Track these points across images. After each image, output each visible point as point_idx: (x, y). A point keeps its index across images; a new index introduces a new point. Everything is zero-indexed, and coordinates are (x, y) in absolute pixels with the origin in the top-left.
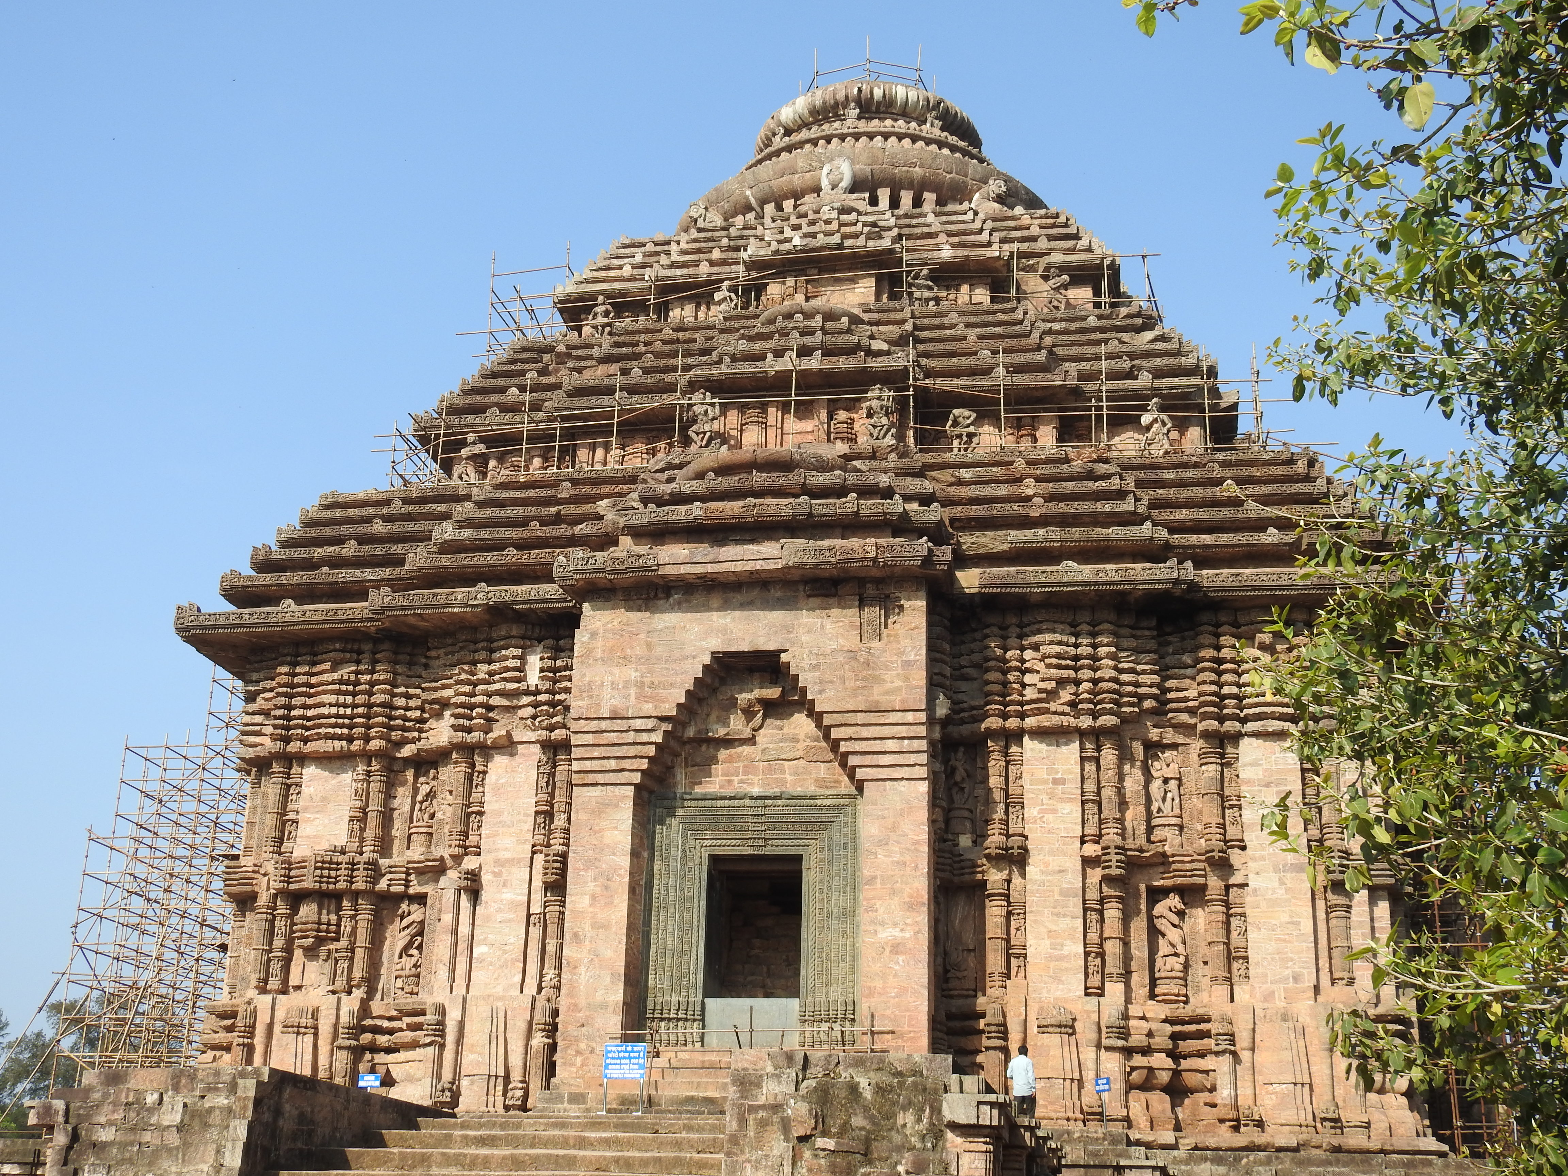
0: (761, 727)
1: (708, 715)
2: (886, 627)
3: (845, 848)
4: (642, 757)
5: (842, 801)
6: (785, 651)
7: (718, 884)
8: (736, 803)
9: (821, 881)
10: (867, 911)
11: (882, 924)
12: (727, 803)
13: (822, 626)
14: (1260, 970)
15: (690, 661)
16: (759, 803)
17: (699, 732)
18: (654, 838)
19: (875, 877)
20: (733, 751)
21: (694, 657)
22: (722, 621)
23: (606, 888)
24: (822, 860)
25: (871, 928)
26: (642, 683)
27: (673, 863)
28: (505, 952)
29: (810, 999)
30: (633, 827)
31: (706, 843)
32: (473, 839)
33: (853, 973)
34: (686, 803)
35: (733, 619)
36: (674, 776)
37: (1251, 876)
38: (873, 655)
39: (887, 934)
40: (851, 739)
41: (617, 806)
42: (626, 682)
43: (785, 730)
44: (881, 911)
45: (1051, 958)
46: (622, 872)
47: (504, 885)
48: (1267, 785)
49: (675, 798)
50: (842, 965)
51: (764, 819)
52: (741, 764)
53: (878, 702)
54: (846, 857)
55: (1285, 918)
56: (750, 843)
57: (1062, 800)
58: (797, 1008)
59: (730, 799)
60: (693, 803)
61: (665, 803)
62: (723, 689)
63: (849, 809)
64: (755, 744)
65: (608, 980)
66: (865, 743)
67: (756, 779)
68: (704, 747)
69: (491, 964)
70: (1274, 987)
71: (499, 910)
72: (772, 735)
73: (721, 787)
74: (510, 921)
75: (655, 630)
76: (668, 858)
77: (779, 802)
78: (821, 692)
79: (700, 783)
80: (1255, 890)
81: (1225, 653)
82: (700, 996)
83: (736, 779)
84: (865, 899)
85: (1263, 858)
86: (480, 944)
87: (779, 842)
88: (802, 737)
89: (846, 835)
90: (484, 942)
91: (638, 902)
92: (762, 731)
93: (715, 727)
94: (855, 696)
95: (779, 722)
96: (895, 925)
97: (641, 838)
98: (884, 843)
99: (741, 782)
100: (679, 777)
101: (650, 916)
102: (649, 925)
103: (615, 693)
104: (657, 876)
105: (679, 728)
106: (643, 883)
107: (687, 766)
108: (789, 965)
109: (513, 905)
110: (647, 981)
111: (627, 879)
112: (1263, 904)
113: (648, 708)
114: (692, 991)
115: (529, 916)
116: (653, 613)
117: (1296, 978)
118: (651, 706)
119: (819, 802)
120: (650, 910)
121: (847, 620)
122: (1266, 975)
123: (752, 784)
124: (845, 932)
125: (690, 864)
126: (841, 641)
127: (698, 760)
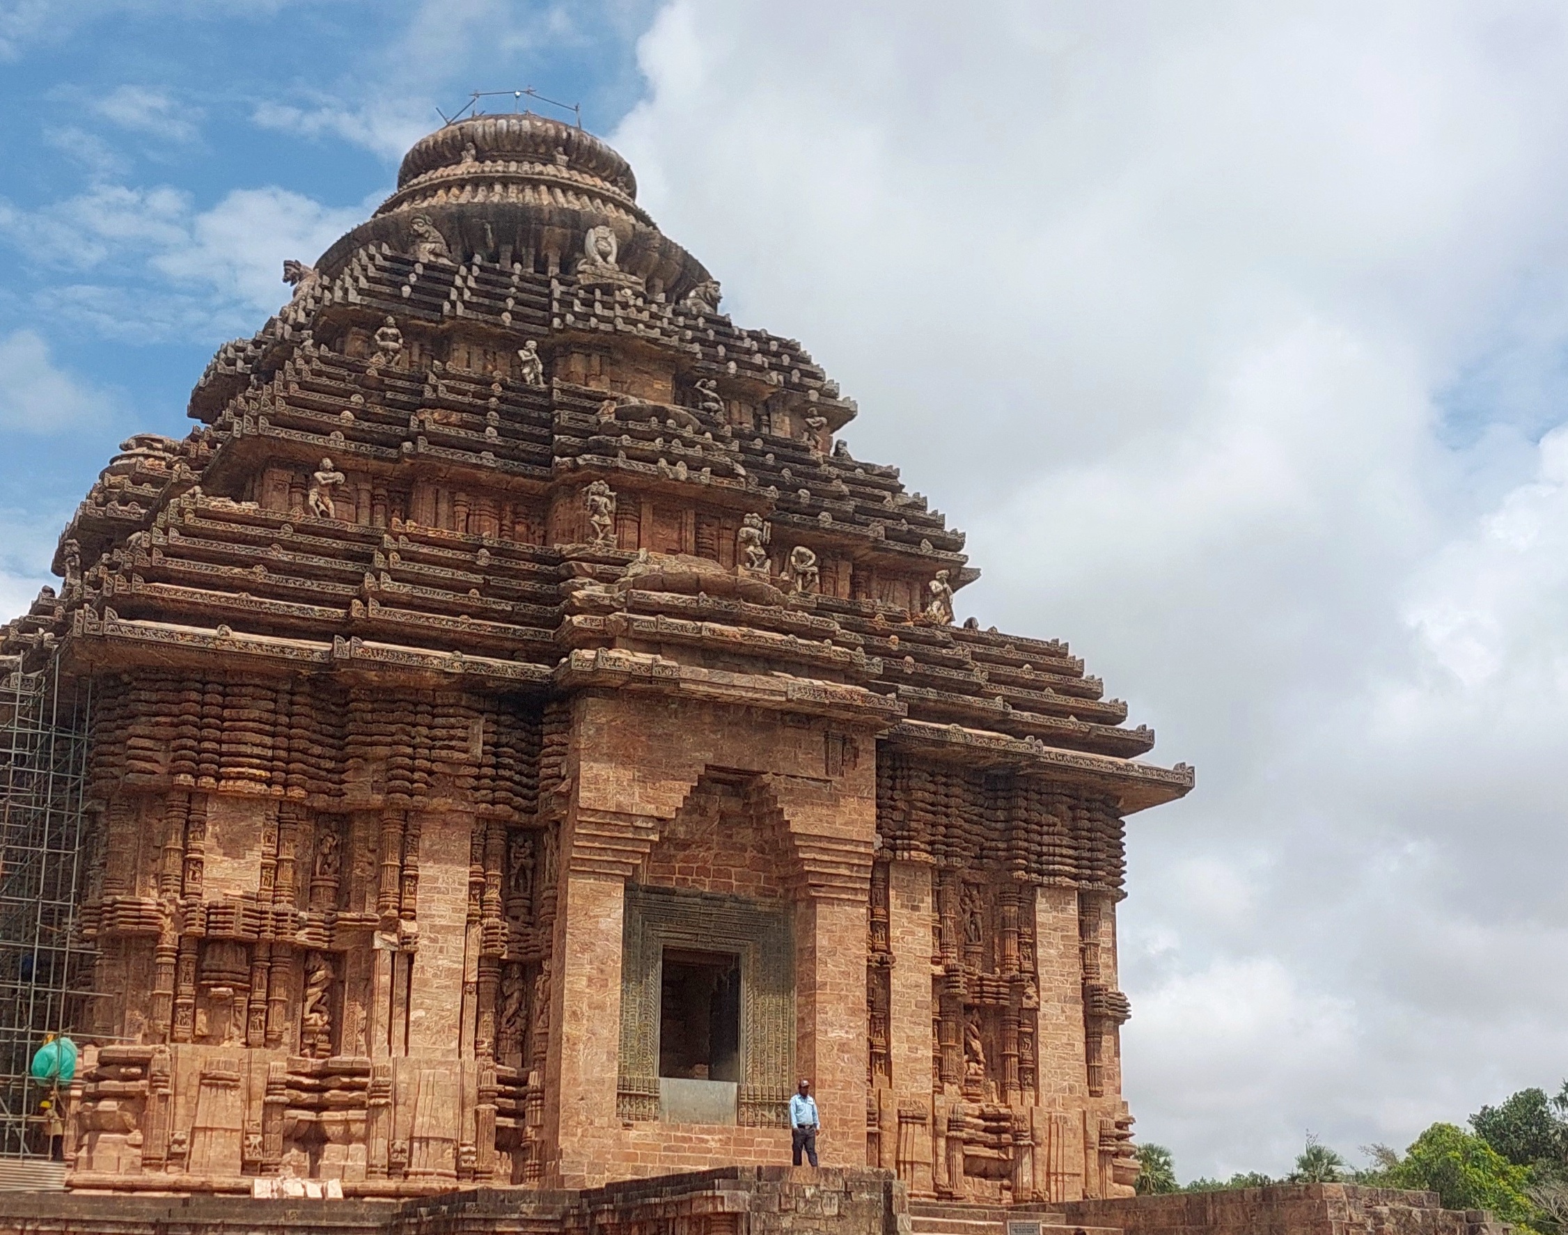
0: (714, 834)
2: (843, 764)
3: (779, 951)
4: (638, 852)
6: (766, 773)
8: (688, 900)
10: (821, 1013)
11: (831, 1025)
12: (682, 899)
13: (796, 755)
14: (1046, 1081)
15: (687, 769)
19: (825, 984)
21: (691, 766)
22: (714, 736)
23: (602, 971)
24: (758, 961)
25: (823, 1028)
28: (442, 1017)
29: (748, 1084)
30: (623, 916)
31: (661, 935)
32: (407, 903)
33: (786, 1063)
37: (1042, 1003)
38: (835, 788)
39: (836, 1034)
40: (813, 859)
41: (609, 895)
43: (734, 839)
44: (830, 1013)
45: (908, 1060)
47: (441, 951)
48: (1055, 930)
50: (777, 1056)
53: (839, 830)
54: (779, 959)
55: (1065, 1040)
56: (698, 938)
57: (919, 925)
58: (735, 1091)
60: (653, 896)
66: (823, 864)
69: (428, 1028)
70: (1056, 1095)
71: (435, 975)
72: (723, 843)
74: (446, 987)
77: (726, 904)
78: (793, 815)
80: (1045, 1015)
81: (1035, 816)
82: (656, 1076)
84: (818, 1002)
85: (1050, 989)
86: (416, 1009)
87: (723, 941)
88: (749, 847)
89: (779, 940)
90: (420, 1006)
94: (821, 822)
96: (842, 1027)
98: (832, 953)
100: (641, 871)
107: (649, 861)
109: (450, 972)
112: (1050, 1027)
113: (651, 809)
114: (651, 1070)
115: (465, 983)
117: (1071, 1089)
119: (759, 908)
121: (814, 753)
122: (1050, 1085)
125: (648, 953)
126: (810, 771)
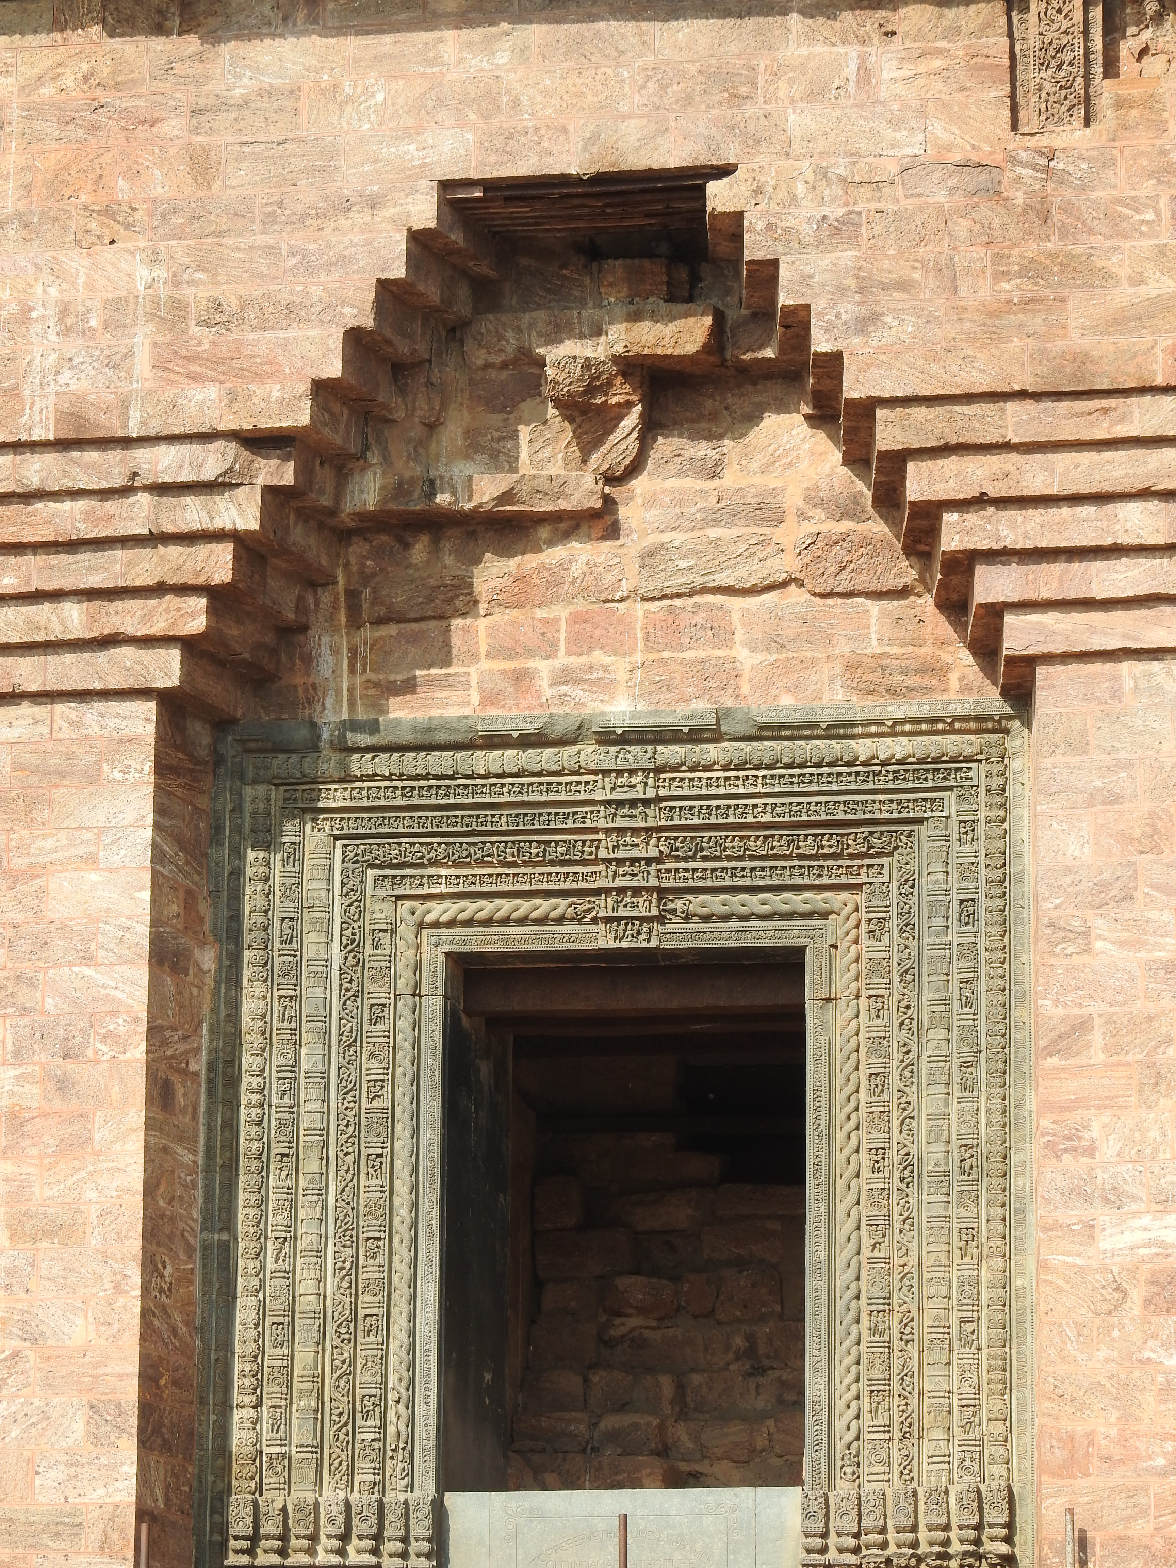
0: (635, 468)
1: (432, 426)
2: (1111, 68)
3: (968, 917)
4: (184, 590)
5: (950, 744)
6: (724, 171)
7: (484, 1068)
8: (546, 757)
9: (879, 1045)
10: (1053, 1151)
11: (1114, 1197)
12: (510, 758)
13: (865, 74)
15: (360, 217)
16: (637, 755)
17: (401, 490)
18: (236, 897)
19: (1082, 1026)
20: (531, 561)
21: (374, 204)
22: (478, 63)
23: (63, 1085)
24: (877, 968)
25: (1073, 1215)
26: (178, 307)
27: (312, 991)
29: (843, 1487)
30: (158, 856)
31: (437, 911)
33: (1007, 1387)
34: (358, 764)
35: (522, 51)
36: (308, 660)
38: (1062, 179)
39: (1134, 1236)
40: (981, 501)
41: (93, 777)
42: (117, 305)
43: (730, 479)
44: (1109, 1149)
46: (120, 1025)
49: (313, 746)
50: (961, 1355)
51: (653, 818)
52: (561, 612)
53: (1082, 359)
54: (969, 951)
56: (604, 906)
58: (794, 1521)
59: (526, 741)
60: (384, 764)
61: (279, 763)
62: (487, 324)
63: (978, 773)
64: (613, 532)
65: (79, 1428)
66: (1036, 516)
67: (620, 667)
68: (419, 551)
72: (680, 499)
73: (488, 699)
75: (222, 105)
76: (294, 971)
77: (712, 752)
78: (863, 324)
79: (409, 686)
82: (426, 1486)
83: (543, 667)
84: (1047, 1107)
87: (715, 903)
88: (793, 499)
89: (968, 870)
91: (186, 1139)
92: (640, 484)
93: (460, 470)
94: (996, 337)
95: (703, 449)
96: (1164, 1202)
97: (190, 899)
98: (1114, 893)
99: (565, 677)
100: (325, 665)
101: (230, 1187)
102: (228, 1224)
103: (75, 346)
104: (251, 1040)
105: (325, 476)
106: (199, 1065)
107: (355, 622)
108: (758, 1370)
110: (223, 1431)
111: (138, 1051)
113: (204, 403)
114: (395, 1467)
116: (213, 37)
118: (212, 392)
119: (863, 748)
120: (231, 1167)
121: (958, 48)
123: (605, 686)
124: (970, 1234)
125: (377, 993)
126: (939, 129)
127: (399, 598)
